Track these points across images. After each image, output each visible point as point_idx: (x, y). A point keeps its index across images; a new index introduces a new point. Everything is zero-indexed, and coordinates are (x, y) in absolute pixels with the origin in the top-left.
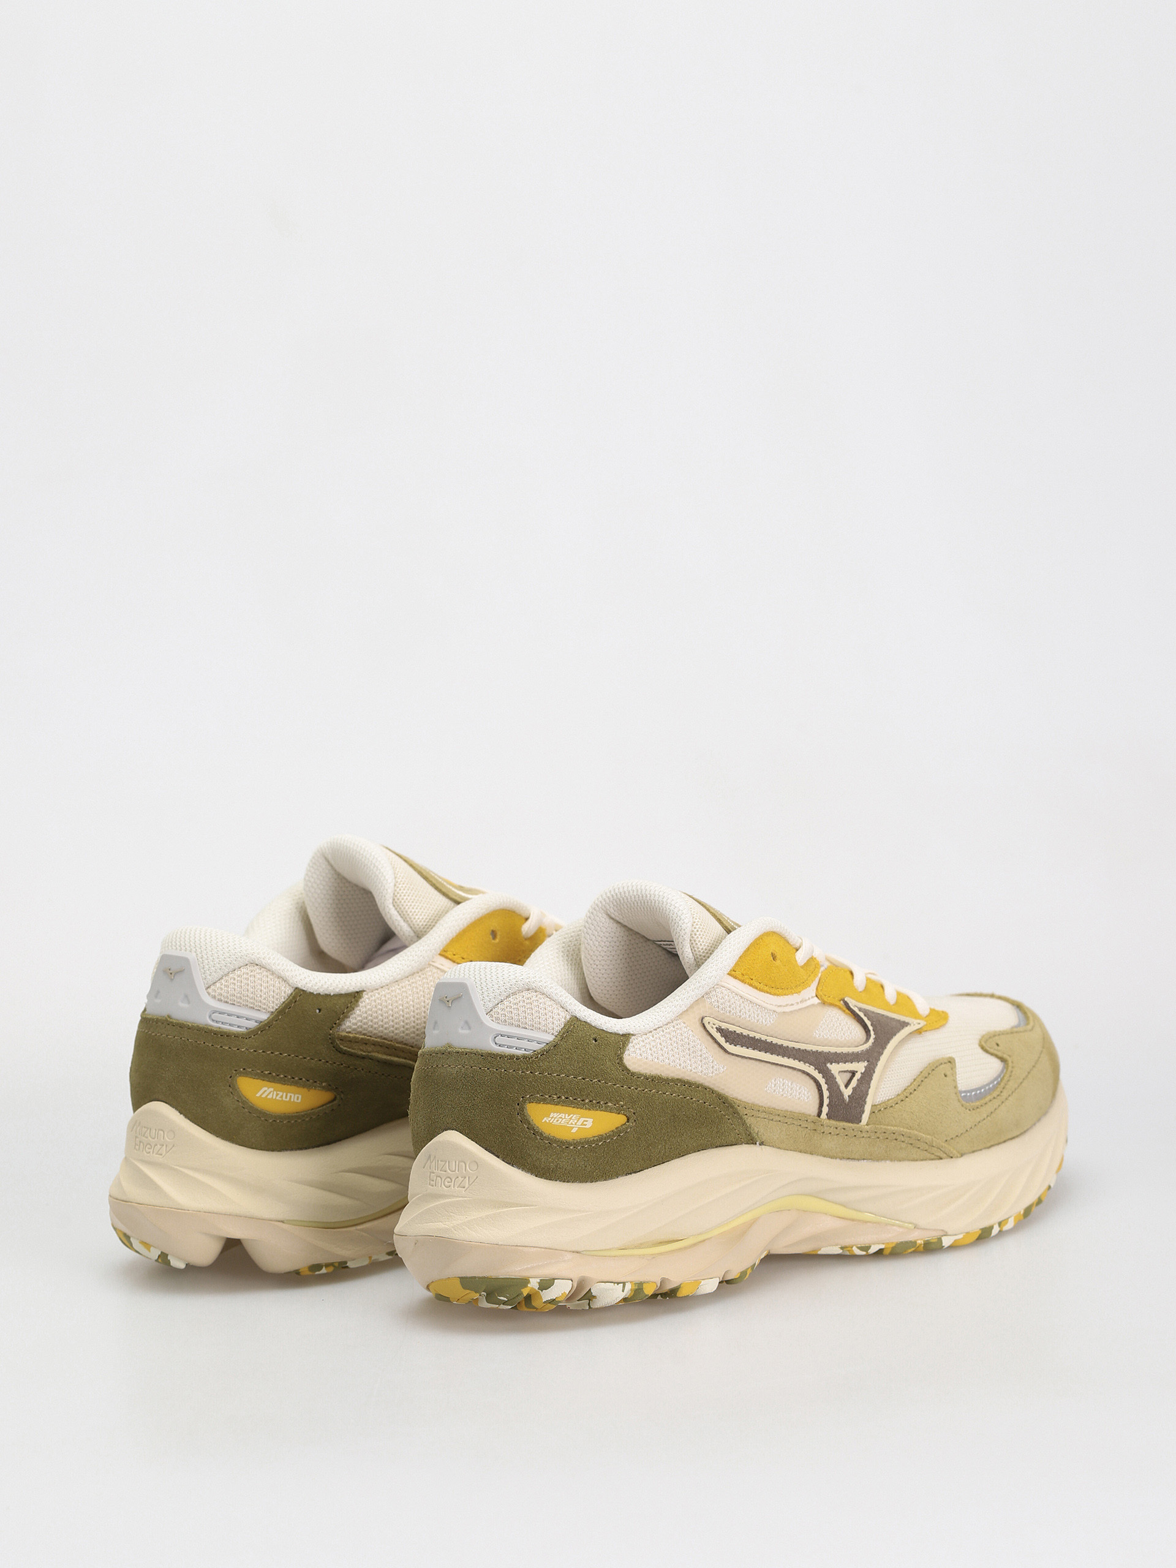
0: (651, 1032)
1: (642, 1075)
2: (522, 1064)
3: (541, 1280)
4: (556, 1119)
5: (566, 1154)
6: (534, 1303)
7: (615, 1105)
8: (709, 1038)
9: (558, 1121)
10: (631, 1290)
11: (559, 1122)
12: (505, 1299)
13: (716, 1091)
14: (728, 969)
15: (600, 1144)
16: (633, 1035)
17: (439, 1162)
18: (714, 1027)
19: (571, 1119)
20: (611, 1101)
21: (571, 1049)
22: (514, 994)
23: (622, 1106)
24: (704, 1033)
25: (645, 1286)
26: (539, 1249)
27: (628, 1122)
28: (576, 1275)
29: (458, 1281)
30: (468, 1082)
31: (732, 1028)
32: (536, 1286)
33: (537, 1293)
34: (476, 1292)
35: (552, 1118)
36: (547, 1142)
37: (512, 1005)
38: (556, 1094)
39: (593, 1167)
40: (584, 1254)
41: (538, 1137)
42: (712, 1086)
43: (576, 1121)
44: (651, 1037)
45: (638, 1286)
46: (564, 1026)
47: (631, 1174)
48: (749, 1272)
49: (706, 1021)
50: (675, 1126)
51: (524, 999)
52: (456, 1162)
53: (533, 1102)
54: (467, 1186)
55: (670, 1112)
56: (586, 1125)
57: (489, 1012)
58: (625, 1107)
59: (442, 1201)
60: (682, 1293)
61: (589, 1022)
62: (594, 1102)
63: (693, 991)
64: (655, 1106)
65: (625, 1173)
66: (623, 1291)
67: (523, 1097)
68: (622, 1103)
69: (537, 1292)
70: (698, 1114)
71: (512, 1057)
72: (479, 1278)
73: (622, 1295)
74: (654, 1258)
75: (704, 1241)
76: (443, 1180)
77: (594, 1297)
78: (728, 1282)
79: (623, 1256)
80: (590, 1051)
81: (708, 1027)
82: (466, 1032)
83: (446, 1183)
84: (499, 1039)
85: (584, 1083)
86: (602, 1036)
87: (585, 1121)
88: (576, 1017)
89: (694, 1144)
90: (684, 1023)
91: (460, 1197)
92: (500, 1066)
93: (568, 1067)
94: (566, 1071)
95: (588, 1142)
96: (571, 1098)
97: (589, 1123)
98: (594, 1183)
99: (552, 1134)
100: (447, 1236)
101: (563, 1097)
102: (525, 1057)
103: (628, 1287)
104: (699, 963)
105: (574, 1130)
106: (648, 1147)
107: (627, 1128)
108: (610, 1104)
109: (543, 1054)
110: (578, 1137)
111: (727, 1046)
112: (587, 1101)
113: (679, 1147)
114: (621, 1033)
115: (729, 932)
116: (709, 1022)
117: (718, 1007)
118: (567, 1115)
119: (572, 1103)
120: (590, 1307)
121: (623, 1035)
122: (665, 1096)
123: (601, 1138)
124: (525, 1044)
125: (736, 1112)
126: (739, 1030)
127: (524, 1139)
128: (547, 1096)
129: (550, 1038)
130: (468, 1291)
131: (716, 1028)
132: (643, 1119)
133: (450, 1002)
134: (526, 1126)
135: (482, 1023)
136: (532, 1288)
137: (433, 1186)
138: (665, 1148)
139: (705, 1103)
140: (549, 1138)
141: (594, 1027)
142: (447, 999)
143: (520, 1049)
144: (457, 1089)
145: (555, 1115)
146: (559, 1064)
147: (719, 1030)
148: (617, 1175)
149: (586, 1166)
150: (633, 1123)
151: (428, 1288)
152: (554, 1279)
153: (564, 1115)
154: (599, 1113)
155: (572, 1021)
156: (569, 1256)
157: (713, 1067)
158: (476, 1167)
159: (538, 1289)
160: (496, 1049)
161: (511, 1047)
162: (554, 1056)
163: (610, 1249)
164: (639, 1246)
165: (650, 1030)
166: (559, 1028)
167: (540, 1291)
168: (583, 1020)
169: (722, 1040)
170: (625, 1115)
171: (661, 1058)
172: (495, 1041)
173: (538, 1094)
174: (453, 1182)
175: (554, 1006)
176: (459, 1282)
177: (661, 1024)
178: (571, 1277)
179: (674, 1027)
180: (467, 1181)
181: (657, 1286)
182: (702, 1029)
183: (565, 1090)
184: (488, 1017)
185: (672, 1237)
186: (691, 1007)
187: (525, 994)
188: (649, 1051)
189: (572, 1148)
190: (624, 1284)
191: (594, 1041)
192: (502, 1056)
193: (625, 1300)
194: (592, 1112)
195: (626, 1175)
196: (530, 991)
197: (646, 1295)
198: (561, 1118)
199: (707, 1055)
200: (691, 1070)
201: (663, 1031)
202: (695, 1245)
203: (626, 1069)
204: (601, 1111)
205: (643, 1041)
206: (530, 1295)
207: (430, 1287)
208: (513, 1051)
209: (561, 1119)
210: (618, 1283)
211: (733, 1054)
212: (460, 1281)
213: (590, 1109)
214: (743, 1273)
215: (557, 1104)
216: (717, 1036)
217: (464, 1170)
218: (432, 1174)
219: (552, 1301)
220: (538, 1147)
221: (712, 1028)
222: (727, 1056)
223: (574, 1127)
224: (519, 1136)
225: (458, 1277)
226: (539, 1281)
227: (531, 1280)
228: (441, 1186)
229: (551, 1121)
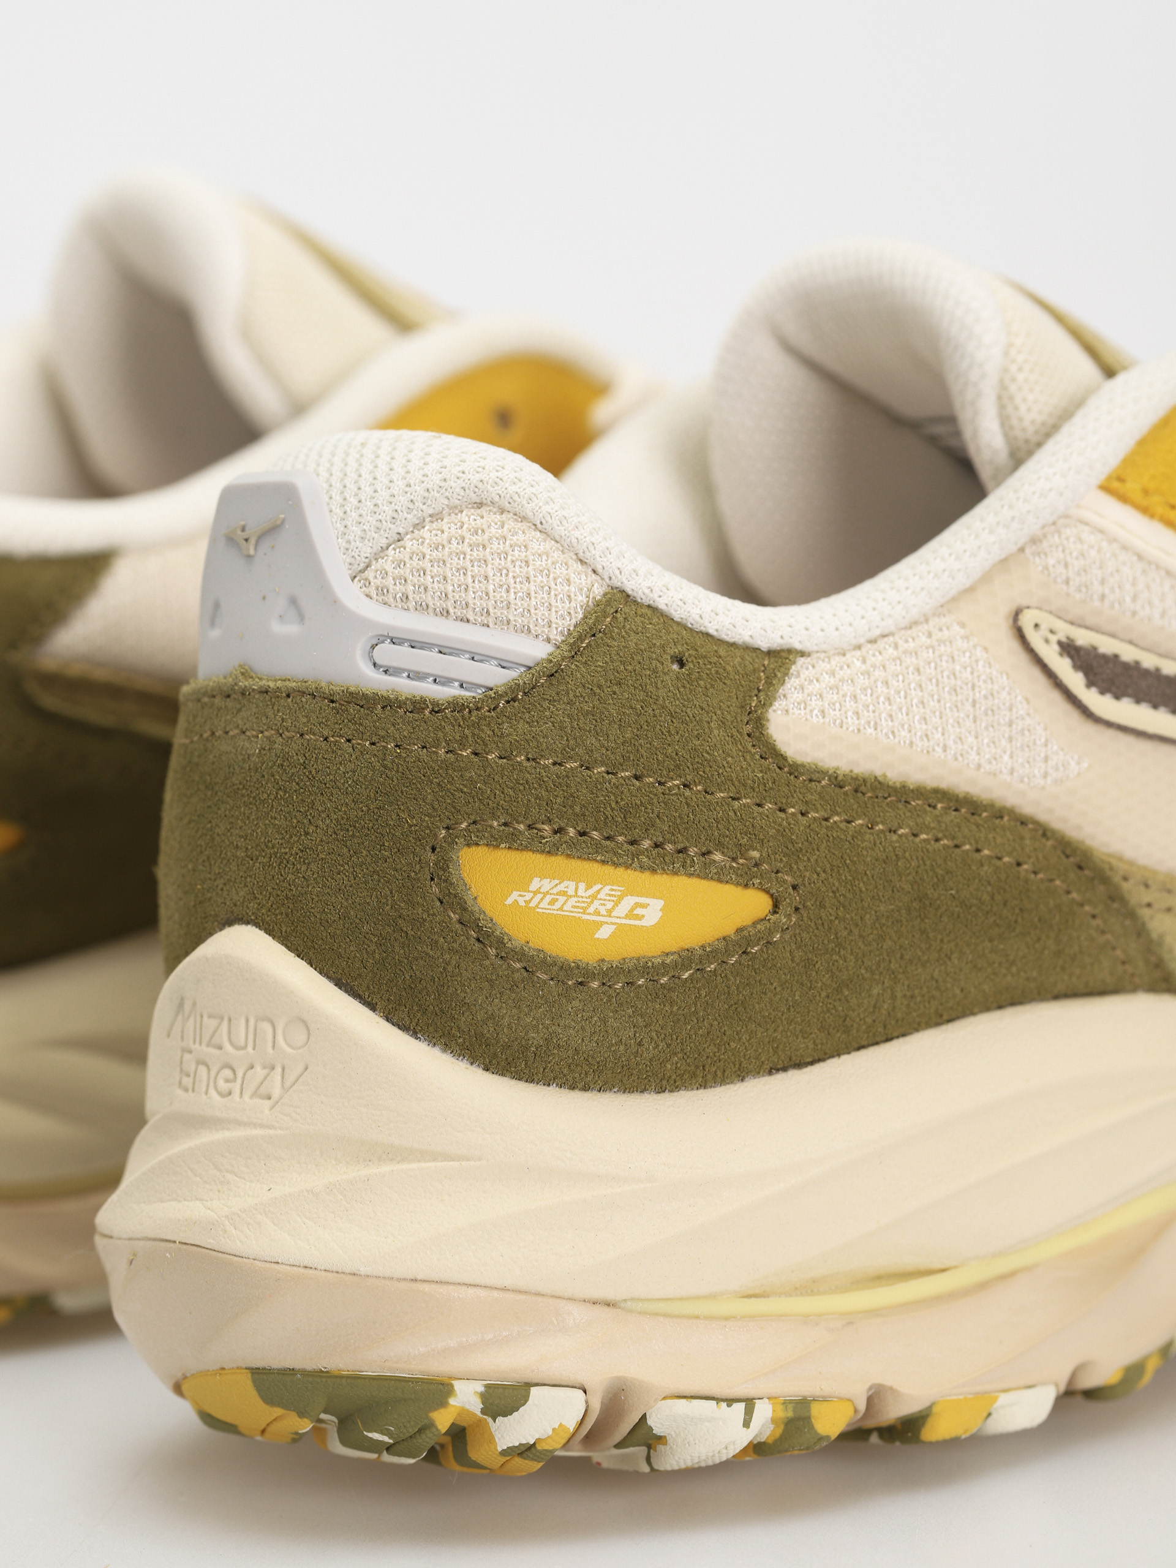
0: (859, 647)
1: (824, 773)
2: (448, 728)
3: (487, 1386)
4: (548, 898)
5: (576, 1003)
6: (476, 1453)
7: (734, 859)
8: (1036, 673)
9: (553, 902)
10: (773, 1420)
11: (558, 905)
12: (386, 1439)
13: (1054, 832)
14: (1102, 471)
15: (686, 975)
16: (802, 654)
17: (205, 1019)
18: (1054, 639)
19: (594, 897)
20: (720, 846)
21: (600, 687)
22: (436, 517)
23: (756, 865)
24: (1023, 658)
25: (816, 1410)
26: (482, 1293)
27: (775, 912)
28: (599, 1376)
29: (247, 1382)
30: (291, 780)
31: (1106, 646)
32: (475, 1406)
33: (479, 1424)
34: (301, 1414)
35: (535, 893)
36: (518, 965)
37: (428, 552)
38: (549, 821)
39: (662, 1045)
40: (631, 1311)
41: (492, 952)
42: (1043, 817)
43: (610, 905)
44: (858, 664)
45: (794, 1411)
46: (585, 617)
47: (785, 1069)
48: (1152, 1365)
49: (1027, 621)
50: (923, 932)
51: (464, 532)
52: (247, 1021)
53: (477, 844)
54: (277, 1092)
55: (907, 887)
56: (640, 917)
57: (362, 571)
58: (765, 866)
59: (208, 1137)
60: (936, 1431)
61: (662, 606)
62: (669, 847)
63: (991, 532)
64: (861, 868)
65: (767, 1067)
66: (747, 1424)
67: (448, 828)
68: (755, 854)
69: (480, 1420)
70: (998, 898)
71: (418, 705)
72: (305, 1373)
73: (742, 1438)
74: (850, 1323)
75: (1012, 1275)
76: (213, 1074)
77: (661, 1439)
78: (1091, 1394)
79: (752, 1317)
80: (662, 693)
81: (1035, 640)
82: (290, 629)
83: (221, 1083)
84: (386, 653)
85: (639, 789)
86: (702, 651)
87: (638, 905)
88: (623, 591)
89: (986, 987)
90: (962, 625)
91: (255, 1126)
92: (382, 733)
93: (591, 741)
94: (580, 751)
95: (646, 968)
96: (595, 834)
97: (652, 912)
98: (666, 1095)
99: (535, 943)
100: (210, 1242)
101: (572, 832)
102: (457, 706)
103: (764, 1412)
104: (1018, 457)
105: (604, 933)
106: (838, 991)
107: (771, 932)
108: (718, 857)
109: (514, 700)
110: (614, 954)
111: (1093, 699)
112: (646, 844)
113: (936, 993)
114: (764, 645)
115: (1110, 372)
116: (1036, 626)
117: (1067, 582)
118: (582, 886)
119: (598, 848)
120: (652, 1469)
121: (771, 653)
122: (894, 837)
123: (687, 958)
124: (461, 668)
125: (1115, 897)
126: (1128, 654)
127: (447, 956)
128: (522, 827)
129: (537, 651)
130: (278, 1411)
131: (1060, 643)
132: (822, 906)
133: (253, 541)
134: (454, 917)
135: (335, 601)
136: (463, 1412)
137: (186, 1090)
138: (894, 997)
139: (1019, 864)
140: (523, 954)
141: (678, 623)
142: (245, 535)
143: (446, 681)
144: (263, 801)
145: (546, 884)
146: (561, 728)
147: (1068, 648)
148: (741, 1074)
149: (640, 1044)
150: (789, 916)
151: (178, 1389)
152: (529, 1385)
153: (572, 885)
154: (682, 883)
155: (608, 603)
156: (578, 1314)
157: (1046, 759)
158: (304, 1037)
159: (483, 1412)
160: (374, 681)
161: (418, 676)
162: (546, 704)
163: (712, 1297)
164: (809, 1288)
165: (854, 642)
166: (569, 623)
167: (490, 1420)
168: (646, 601)
169: (1075, 681)
170: (767, 891)
171: (885, 724)
172: (371, 658)
173: (494, 816)
174: (239, 1081)
175: (556, 555)
176: (249, 1383)
177: (889, 625)
178: (582, 1378)
179: (930, 635)
180: (279, 1078)
181: (856, 1411)
182: (1015, 645)
183: (577, 809)
184: (356, 584)
185: (911, 1262)
186: (986, 578)
187: (469, 518)
188: (849, 704)
189: (595, 985)
190: (750, 1403)
191: (675, 667)
192: (390, 703)
193: (758, 1448)
194: (662, 880)
195: (770, 1073)
196: (483, 511)
197: (821, 1438)
198: (563, 893)
199: (1028, 721)
200: (979, 766)
201: (896, 647)
202: (982, 1286)
203: (771, 752)
204: (691, 875)
205: (833, 674)
206: (463, 1430)
207: (184, 1388)
208: (428, 689)
209: (562, 899)
210: (730, 1401)
211: (1109, 724)
212: (254, 1381)
213: (654, 871)
214: (1133, 1372)
215: (552, 851)
216: (1063, 667)
217: (270, 1044)
218: (187, 1056)
219: (527, 1451)
220: (490, 981)
221: (1047, 641)
222: (1090, 728)
223: (602, 923)
224: (434, 944)
225: (246, 1368)
226: (482, 1389)
227: (458, 1385)
228: (206, 1093)
229: (532, 904)
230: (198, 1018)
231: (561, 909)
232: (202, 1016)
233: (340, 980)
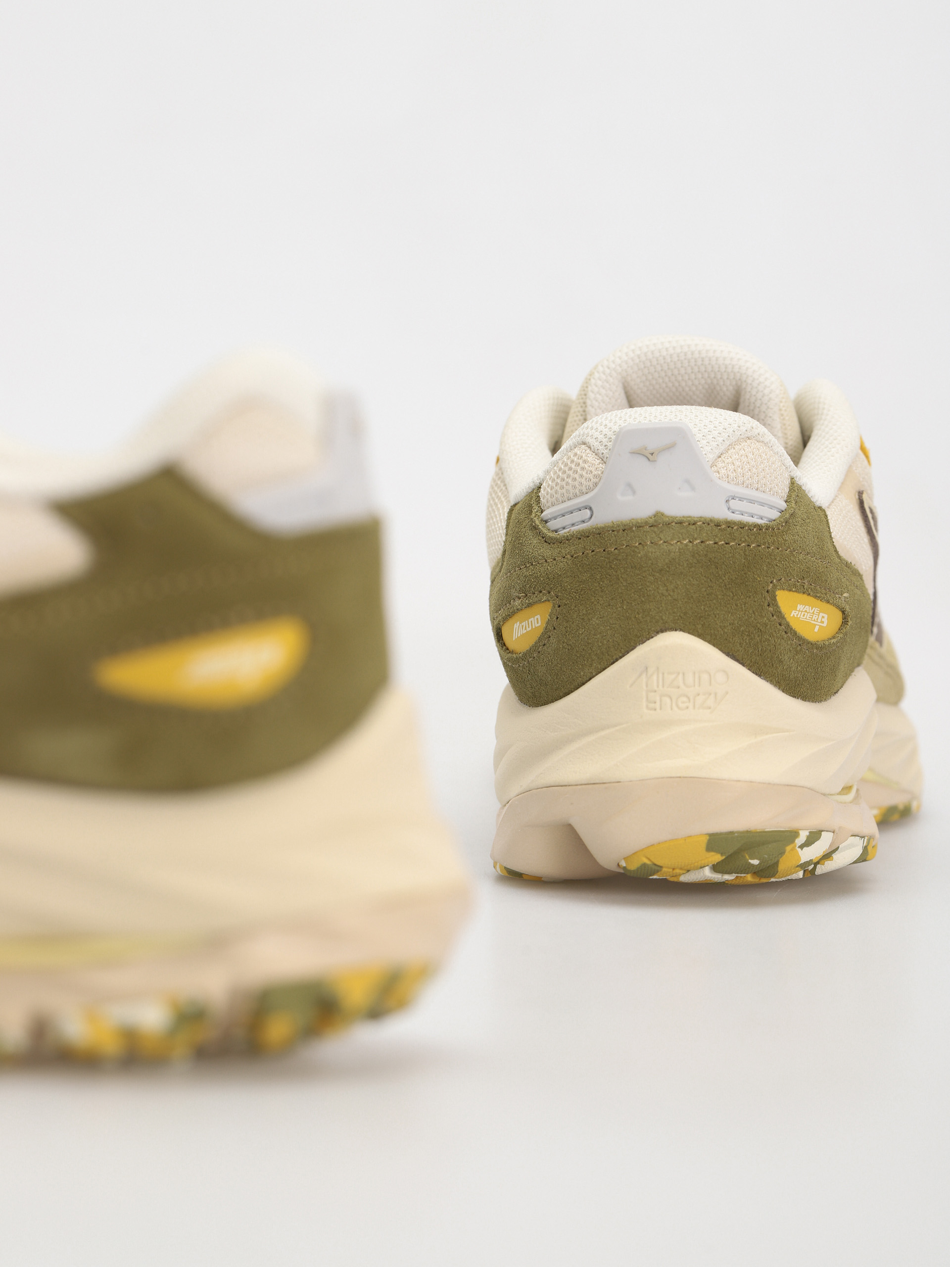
2: (768, 537)
3: (810, 832)
9: (805, 616)
12: (757, 862)
19: (814, 613)
23: (845, 600)
32: (802, 842)
34: (723, 853)
35: (799, 611)
43: (817, 617)
49: (864, 497)
52: (693, 674)
54: (713, 705)
56: (823, 622)
61: (801, 485)
67: (772, 582)
68: (845, 595)
69: (793, 850)
76: (674, 700)
81: (866, 505)
82: (687, 494)
84: (734, 504)
87: (823, 617)
93: (808, 543)
97: (825, 621)
105: (816, 629)
111: (875, 532)
116: (866, 499)
118: (810, 608)
130: (711, 854)
133: (655, 454)
137: (654, 710)
142: (647, 452)
145: (802, 607)
147: (871, 510)
153: (808, 607)
158: (725, 679)
160: (729, 516)
162: (794, 526)
167: (800, 849)
169: (872, 524)
172: (727, 506)
174: (692, 702)
194: (826, 606)
198: (806, 611)
208: (746, 519)
209: (806, 613)
216: (870, 517)
221: (868, 507)
223: (816, 625)
224: (771, 635)
225: (706, 834)
226: (808, 834)
227: (801, 832)
228: (672, 709)
229: (798, 616)
230: (661, 675)
231: (806, 619)
232: (663, 674)
233: (728, 653)
